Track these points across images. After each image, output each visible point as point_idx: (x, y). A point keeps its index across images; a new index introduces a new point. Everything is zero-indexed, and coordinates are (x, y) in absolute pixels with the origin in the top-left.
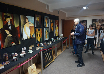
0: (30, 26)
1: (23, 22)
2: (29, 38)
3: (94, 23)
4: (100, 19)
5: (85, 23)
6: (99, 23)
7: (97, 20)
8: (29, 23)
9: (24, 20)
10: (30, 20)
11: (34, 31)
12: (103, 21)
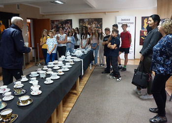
3: (81, 24)
4: (88, 19)
5: (69, 25)
6: (88, 24)
7: (85, 20)
12: (92, 22)
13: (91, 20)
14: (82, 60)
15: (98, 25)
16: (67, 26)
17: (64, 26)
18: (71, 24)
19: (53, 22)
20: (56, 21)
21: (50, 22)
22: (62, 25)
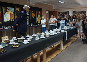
0: (10, 14)
1: (4, 11)
2: (9, 21)
3: (74, 14)
4: (78, 11)
5: (67, 14)
6: (78, 14)
7: (76, 12)
8: (9, 11)
9: (5, 10)
10: (11, 9)
11: (14, 17)
12: (80, 13)
13: (79, 12)
14: (66, 32)
15: (84, 15)
16: (66, 15)
17: (65, 15)
18: (68, 14)
19: (59, 13)
20: (61, 12)
21: (58, 13)
22: (64, 14)
